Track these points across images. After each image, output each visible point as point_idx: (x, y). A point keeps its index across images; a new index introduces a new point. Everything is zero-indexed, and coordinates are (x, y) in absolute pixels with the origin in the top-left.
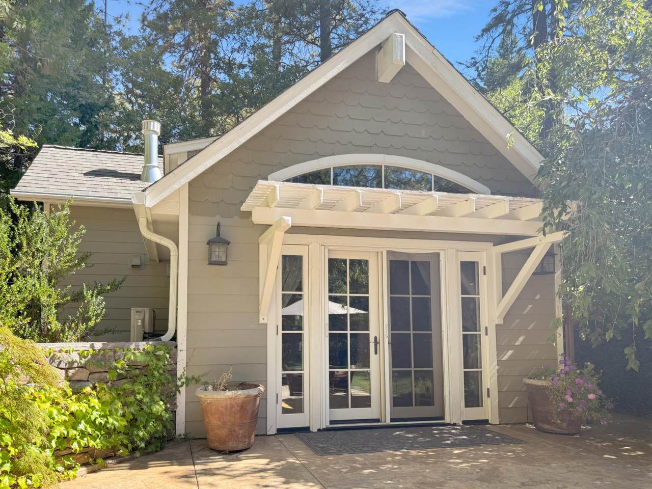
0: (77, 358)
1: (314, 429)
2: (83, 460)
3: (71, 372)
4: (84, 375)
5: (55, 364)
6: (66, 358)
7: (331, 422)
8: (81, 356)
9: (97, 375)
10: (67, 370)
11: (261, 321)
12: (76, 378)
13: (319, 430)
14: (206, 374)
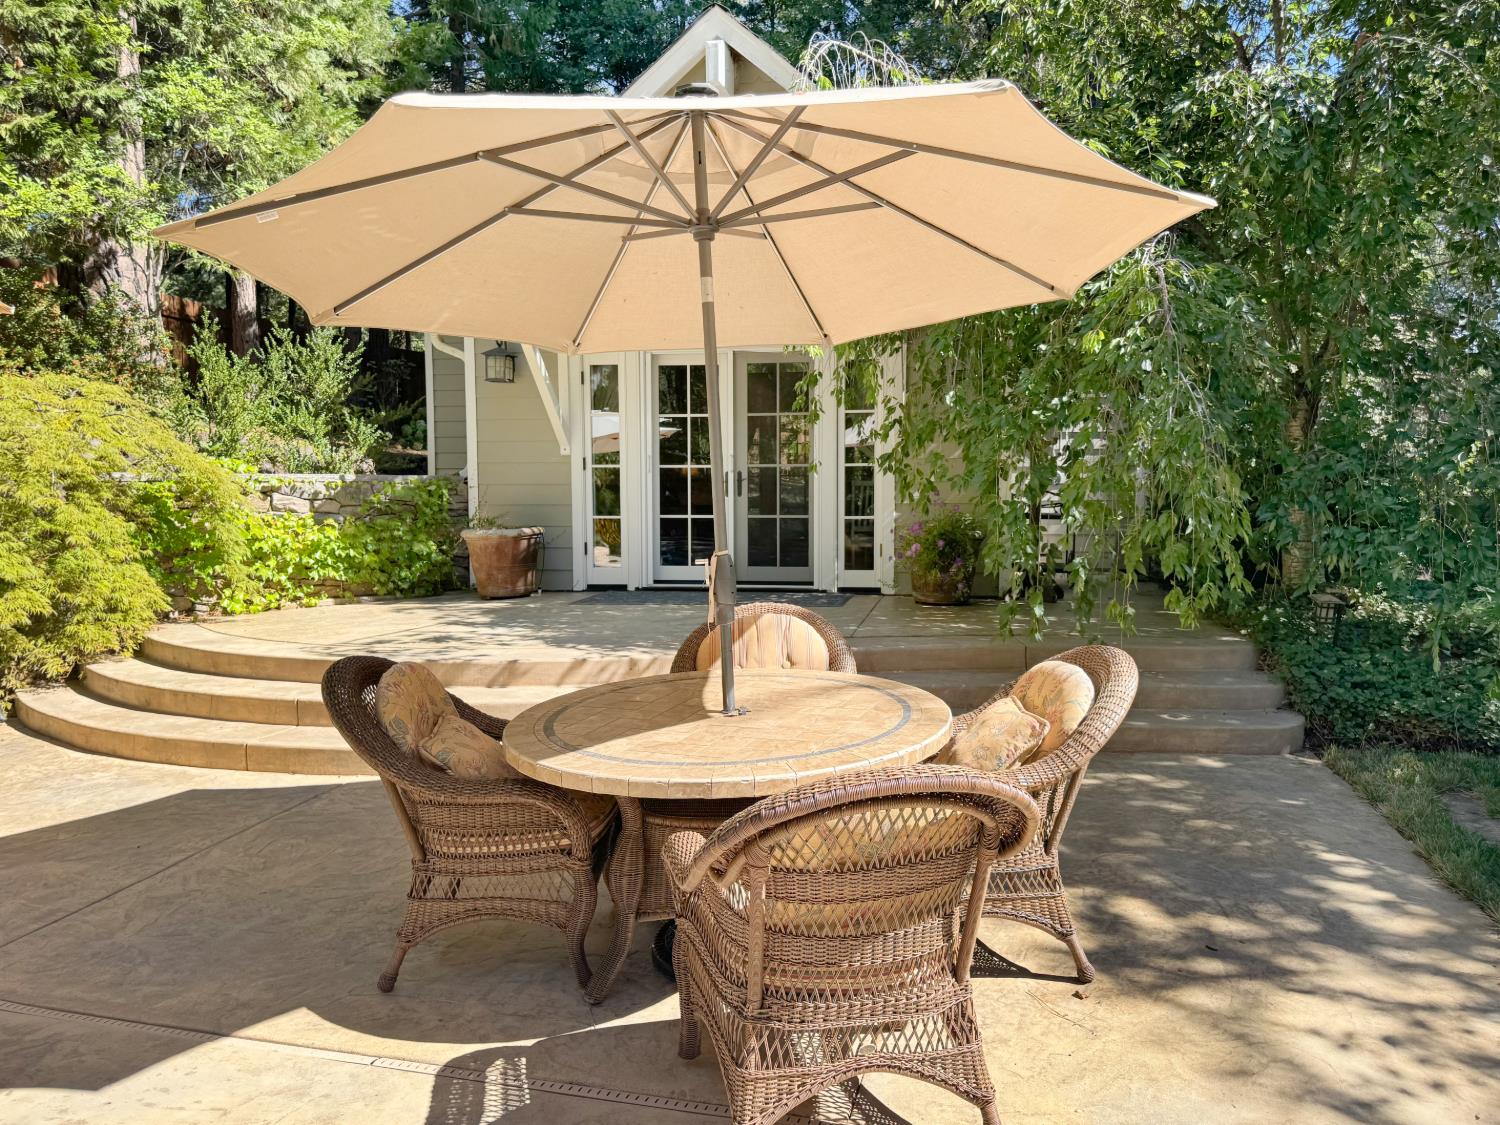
0: (324, 491)
1: (631, 588)
2: (333, 593)
3: (317, 504)
4: (334, 507)
5: (298, 494)
6: (309, 490)
7: (656, 582)
8: (328, 487)
9: (349, 509)
10: (312, 501)
11: (563, 452)
12: (324, 509)
13: (637, 589)
14: (502, 516)
